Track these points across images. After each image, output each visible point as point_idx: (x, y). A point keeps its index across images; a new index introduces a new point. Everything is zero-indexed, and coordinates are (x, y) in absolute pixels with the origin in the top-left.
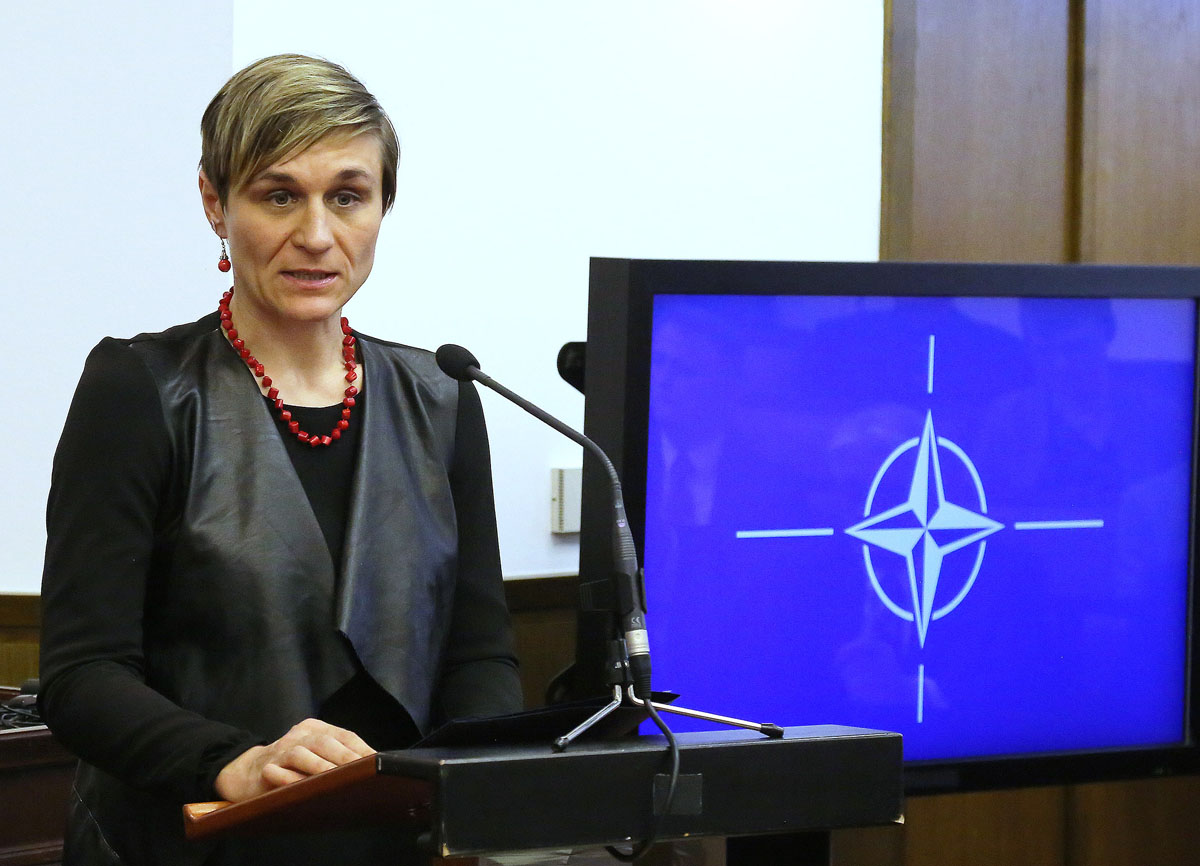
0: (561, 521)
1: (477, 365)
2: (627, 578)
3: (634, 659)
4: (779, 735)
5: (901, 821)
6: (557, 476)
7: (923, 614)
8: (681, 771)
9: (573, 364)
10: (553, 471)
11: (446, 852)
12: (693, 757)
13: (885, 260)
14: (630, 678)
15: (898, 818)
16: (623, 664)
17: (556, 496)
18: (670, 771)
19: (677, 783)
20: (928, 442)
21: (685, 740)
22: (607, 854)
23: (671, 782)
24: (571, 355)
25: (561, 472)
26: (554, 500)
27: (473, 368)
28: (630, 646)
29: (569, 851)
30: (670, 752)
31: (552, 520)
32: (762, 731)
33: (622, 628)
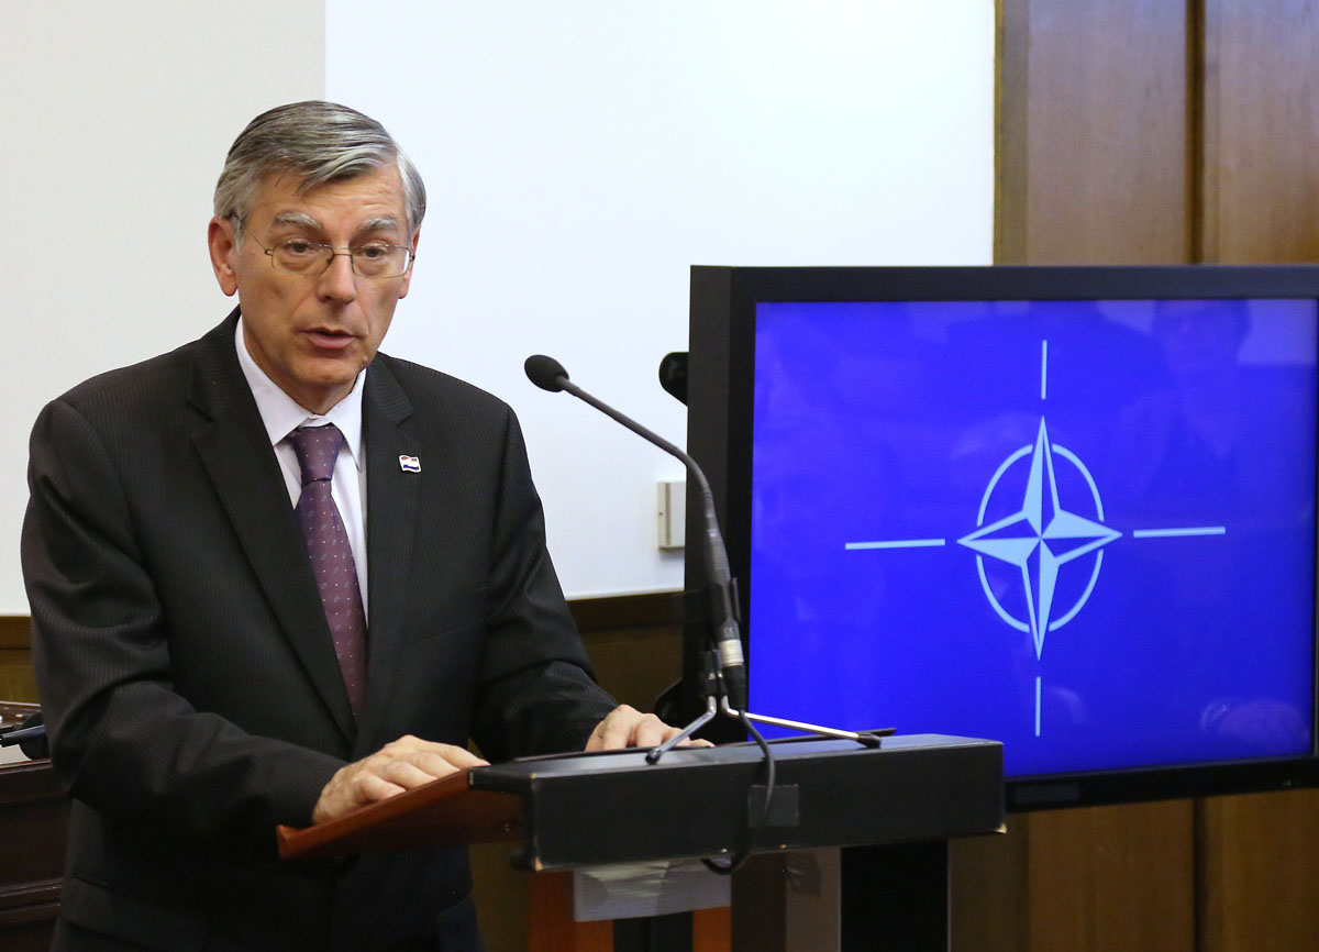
0: (668, 536)
1: (566, 376)
2: (720, 588)
3: (727, 670)
4: (876, 744)
5: (1003, 830)
6: (664, 489)
7: (1039, 626)
8: (778, 781)
9: (675, 375)
10: (659, 484)
11: (539, 866)
12: (788, 769)
13: (1000, 264)
14: (724, 688)
15: (999, 827)
16: (717, 675)
17: (663, 510)
18: (765, 782)
19: (773, 795)
20: (1041, 450)
21: (781, 751)
22: (703, 868)
23: (766, 794)
24: (674, 366)
25: (668, 486)
26: (661, 514)
27: (562, 379)
28: (723, 657)
29: (665, 864)
30: (765, 763)
31: (659, 535)
32: (859, 740)
33: (715, 638)
